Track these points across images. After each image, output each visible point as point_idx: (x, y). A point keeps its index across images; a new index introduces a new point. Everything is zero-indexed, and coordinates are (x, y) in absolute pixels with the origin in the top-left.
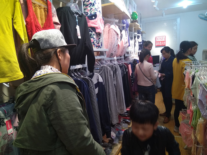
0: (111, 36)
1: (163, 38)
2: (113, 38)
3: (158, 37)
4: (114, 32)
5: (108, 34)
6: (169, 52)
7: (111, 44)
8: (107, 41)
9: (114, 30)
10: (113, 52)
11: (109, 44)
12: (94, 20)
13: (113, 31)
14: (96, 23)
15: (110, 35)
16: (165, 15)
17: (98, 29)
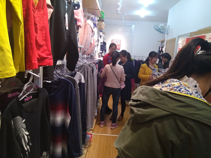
0: (87, 32)
1: (119, 42)
2: (89, 34)
3: (114, 40)
4: (90, 29)
5: (84, 29)
6: (125, 56)
7: (87, 41)
8: (82, 36)
9: (91, 27)
10: (86, 50)
11: (84, 40)
12: (77, 10)
13: (89, 27)
14: (78, 15)
15: (86, 30)
16: (124, 20)
17: (79, 21)
